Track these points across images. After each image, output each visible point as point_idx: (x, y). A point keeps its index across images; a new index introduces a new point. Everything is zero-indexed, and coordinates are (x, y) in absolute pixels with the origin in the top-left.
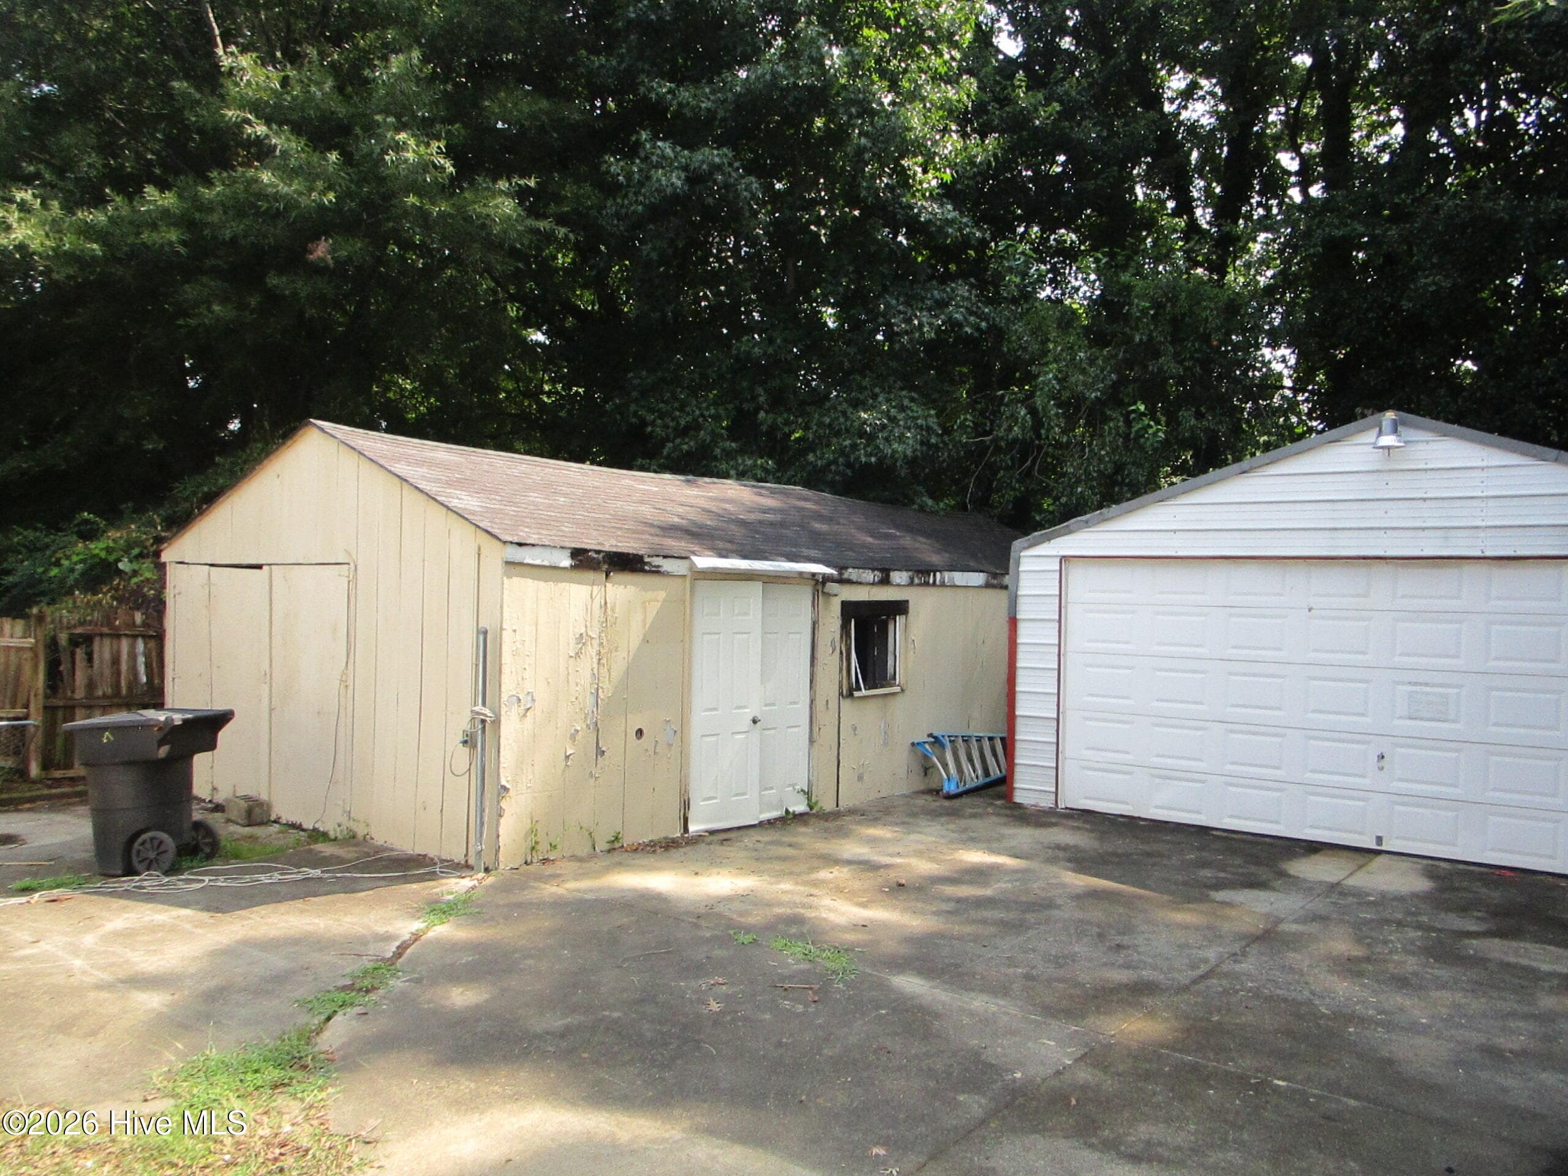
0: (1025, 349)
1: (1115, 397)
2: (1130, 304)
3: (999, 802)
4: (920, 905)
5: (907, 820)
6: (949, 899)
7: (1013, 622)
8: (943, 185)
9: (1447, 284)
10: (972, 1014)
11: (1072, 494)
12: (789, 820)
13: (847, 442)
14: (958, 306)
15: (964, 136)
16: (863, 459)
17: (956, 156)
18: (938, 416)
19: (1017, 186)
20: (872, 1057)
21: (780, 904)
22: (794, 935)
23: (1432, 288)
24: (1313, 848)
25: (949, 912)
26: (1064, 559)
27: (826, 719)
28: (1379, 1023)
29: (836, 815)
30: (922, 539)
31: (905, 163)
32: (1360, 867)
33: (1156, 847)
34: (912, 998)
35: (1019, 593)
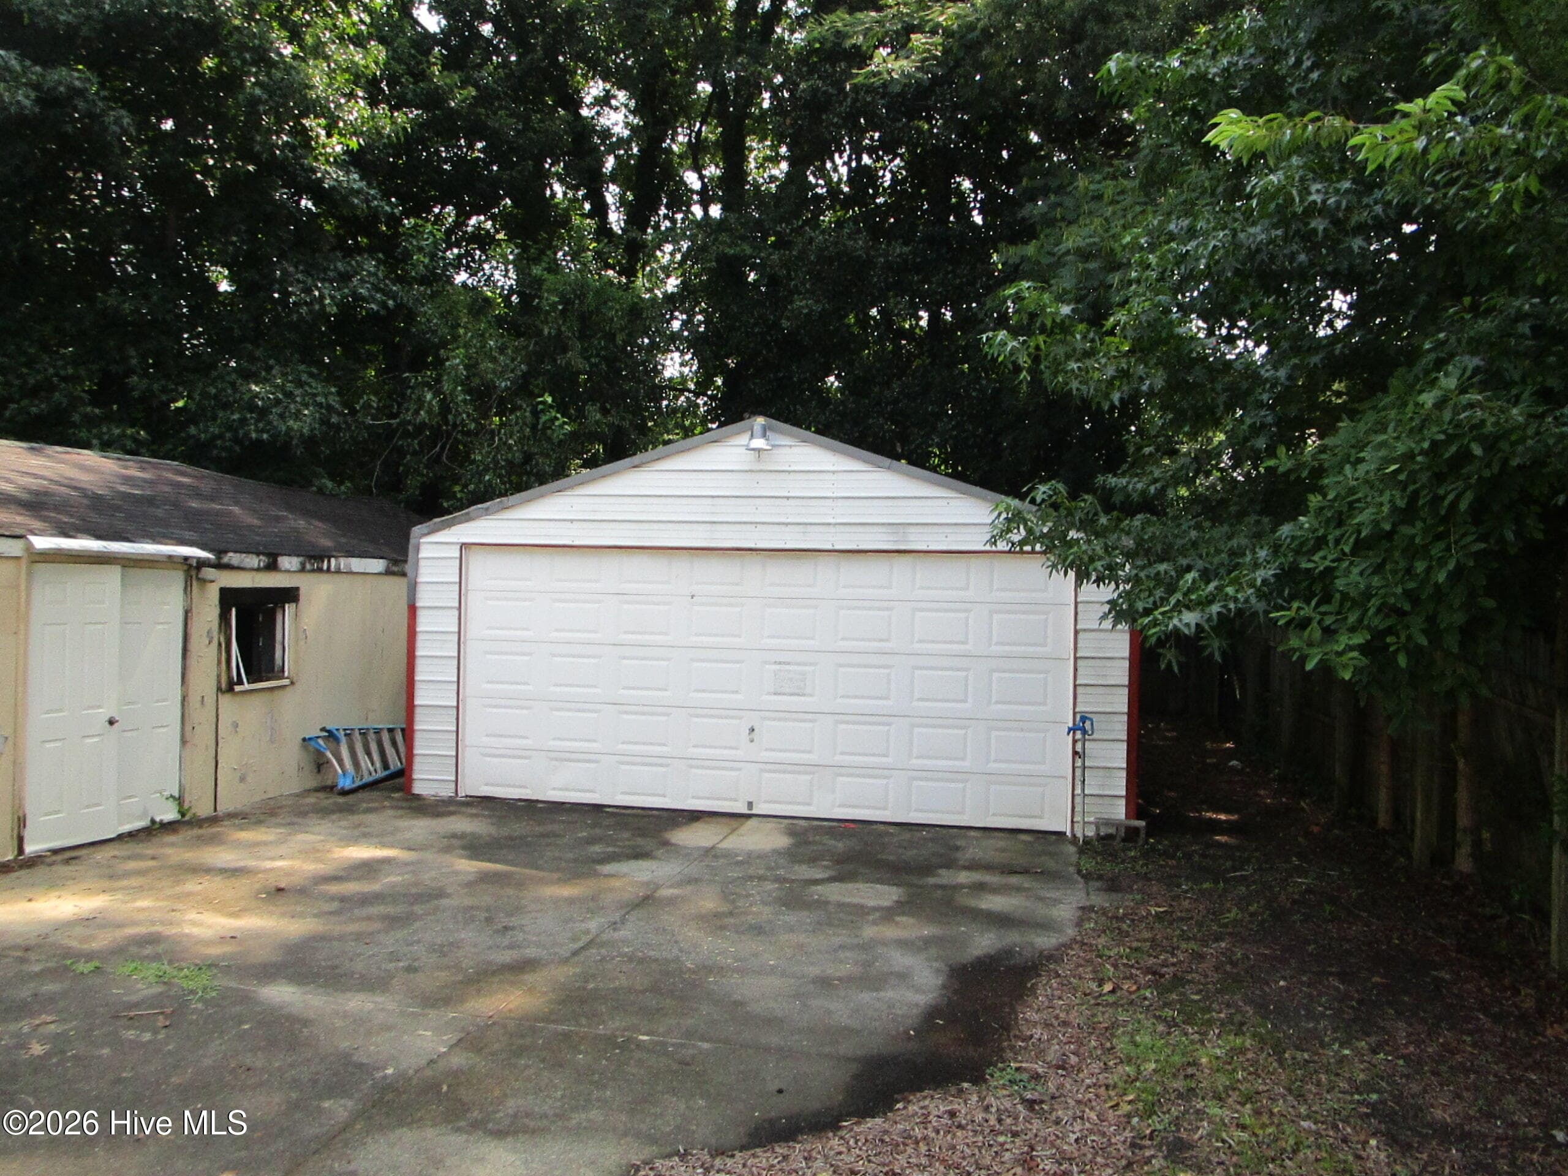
0: (434, 332)
1: (524, 388)
2: (540, 298)
3: (396, 795)
4: (299, 909)
5: (295, 820)
6: (332, 898)
7: (413, 610)
8: (348, 152)
9: (817, 308)
10: (345, 1015)
11: (480, 482)
12: (155, 830)
13: (236, 416)
14: (362, 281)
15: (373, 103)
16: (254, 435)
17: (363, 123)
18: (339, 393)
19: (432, 165)
20: (228, 1078)
21: (135, 923)
22: (147, 957)
23: (805, 311)
24: (695, 816)
25: (331, 913)
26: (464, 546)
27: (202, 718)
28: (737, 970)
29: (214, 820)
30: (317, 523)
31: (306, 122)
32: (733, 830)
33: (550, 828)
34: (281, 1008)
35: (419, 580)
